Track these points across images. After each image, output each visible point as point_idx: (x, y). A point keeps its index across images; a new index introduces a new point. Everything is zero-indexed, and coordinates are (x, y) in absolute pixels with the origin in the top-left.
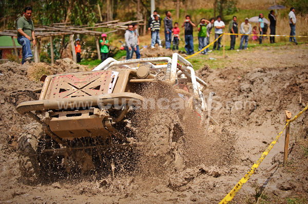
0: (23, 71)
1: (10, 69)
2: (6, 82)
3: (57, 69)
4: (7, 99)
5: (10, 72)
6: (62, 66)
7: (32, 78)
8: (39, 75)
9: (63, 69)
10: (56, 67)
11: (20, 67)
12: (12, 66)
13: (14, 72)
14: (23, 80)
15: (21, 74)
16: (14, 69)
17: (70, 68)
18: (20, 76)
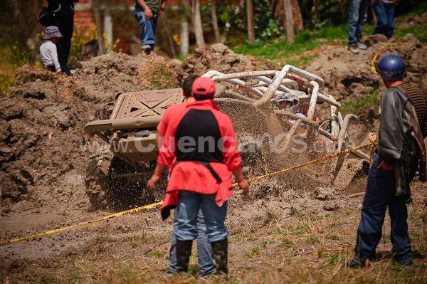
0: (133, 69)
1: (113, 66)
2: (101, 87)
3: (194, 64)
4: (99, 114)
5: (113, 70)
6: (204, 60)
7: (145, 81)
8: (155, 77)
9: (205, 64)
10: (194, 60)
11: (129, 61)
12: (116, 60)
13: (119, 71)
14: (130, 84)
15: (130, 74)
16: (119, 65)
17: (219, 62)
18: (128, 77)
